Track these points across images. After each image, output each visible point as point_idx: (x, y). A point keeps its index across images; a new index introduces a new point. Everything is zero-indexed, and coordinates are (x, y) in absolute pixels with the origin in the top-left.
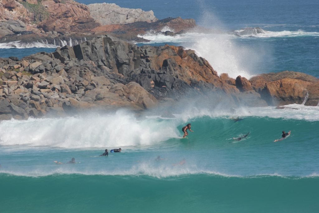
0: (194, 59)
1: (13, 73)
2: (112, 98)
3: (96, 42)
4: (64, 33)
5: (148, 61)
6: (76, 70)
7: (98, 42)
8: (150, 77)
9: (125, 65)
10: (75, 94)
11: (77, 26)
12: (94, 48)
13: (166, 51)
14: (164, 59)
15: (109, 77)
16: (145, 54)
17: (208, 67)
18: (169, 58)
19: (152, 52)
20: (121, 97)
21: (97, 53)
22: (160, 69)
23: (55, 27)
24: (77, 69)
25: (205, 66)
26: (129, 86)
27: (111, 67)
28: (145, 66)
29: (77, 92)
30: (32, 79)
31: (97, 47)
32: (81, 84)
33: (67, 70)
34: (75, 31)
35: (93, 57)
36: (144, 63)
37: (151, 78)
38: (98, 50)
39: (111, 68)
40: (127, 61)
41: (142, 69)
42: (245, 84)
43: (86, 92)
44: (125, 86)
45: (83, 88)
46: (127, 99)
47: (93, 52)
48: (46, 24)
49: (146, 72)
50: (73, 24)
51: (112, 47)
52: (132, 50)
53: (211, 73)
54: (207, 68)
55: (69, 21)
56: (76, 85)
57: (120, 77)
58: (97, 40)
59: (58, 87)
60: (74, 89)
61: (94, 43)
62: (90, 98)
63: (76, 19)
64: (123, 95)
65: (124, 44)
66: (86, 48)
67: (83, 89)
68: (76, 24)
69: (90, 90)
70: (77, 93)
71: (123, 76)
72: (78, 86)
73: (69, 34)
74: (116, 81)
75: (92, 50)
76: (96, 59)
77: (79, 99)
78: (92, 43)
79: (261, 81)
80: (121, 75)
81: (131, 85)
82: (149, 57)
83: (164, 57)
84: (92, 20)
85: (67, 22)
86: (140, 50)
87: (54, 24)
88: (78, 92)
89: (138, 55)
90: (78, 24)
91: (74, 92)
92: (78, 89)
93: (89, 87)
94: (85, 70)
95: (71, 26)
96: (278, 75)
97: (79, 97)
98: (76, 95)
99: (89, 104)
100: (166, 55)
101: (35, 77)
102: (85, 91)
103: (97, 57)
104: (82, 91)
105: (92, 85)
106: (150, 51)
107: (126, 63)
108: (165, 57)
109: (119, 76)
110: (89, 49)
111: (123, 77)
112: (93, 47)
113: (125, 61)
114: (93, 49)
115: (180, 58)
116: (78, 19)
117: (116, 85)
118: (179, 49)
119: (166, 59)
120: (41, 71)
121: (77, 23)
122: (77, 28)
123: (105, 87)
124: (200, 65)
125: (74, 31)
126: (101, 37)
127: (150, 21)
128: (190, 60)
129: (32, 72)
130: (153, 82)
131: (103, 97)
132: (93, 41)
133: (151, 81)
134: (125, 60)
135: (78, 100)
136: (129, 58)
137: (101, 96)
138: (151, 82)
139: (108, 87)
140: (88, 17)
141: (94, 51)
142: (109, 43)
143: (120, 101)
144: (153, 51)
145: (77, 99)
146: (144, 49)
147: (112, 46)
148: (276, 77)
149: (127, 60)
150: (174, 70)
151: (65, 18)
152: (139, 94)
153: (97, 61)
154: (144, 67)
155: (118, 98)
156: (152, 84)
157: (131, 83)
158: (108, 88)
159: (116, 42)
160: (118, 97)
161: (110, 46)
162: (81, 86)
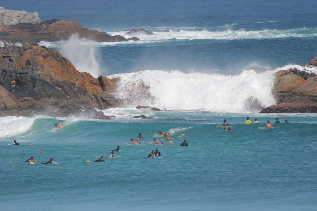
0: (56, 59)
5: (11, 61)
8: (11, 77)
13: (29, 51)
14: (26, 59)
16: (7, 54)
17: (70, 67)
18: (32, 58)
19: (14, 52)
22: (23, 69)
25: (67, 66)
28: (7, 66)
36: (7, 63)
37: (12, 77)
41: (4, 69)
42: (107, 83)
49: (7, 71)
53: (73, 72)
82: (11, 57)
86: (2, 50)
100: (28, 55)
106: (12, 51)
108: (28, 57)
115: (43, 58)
118: (41, 50)
119: (28, 59)
124: (62, 65)
127: (35, 23)
128: (52, 60)
130: (14, 82)
133: (13, 80)
138: (12, 82)
146: (6, 49)
150: (37, 70)
156: (14, 84)
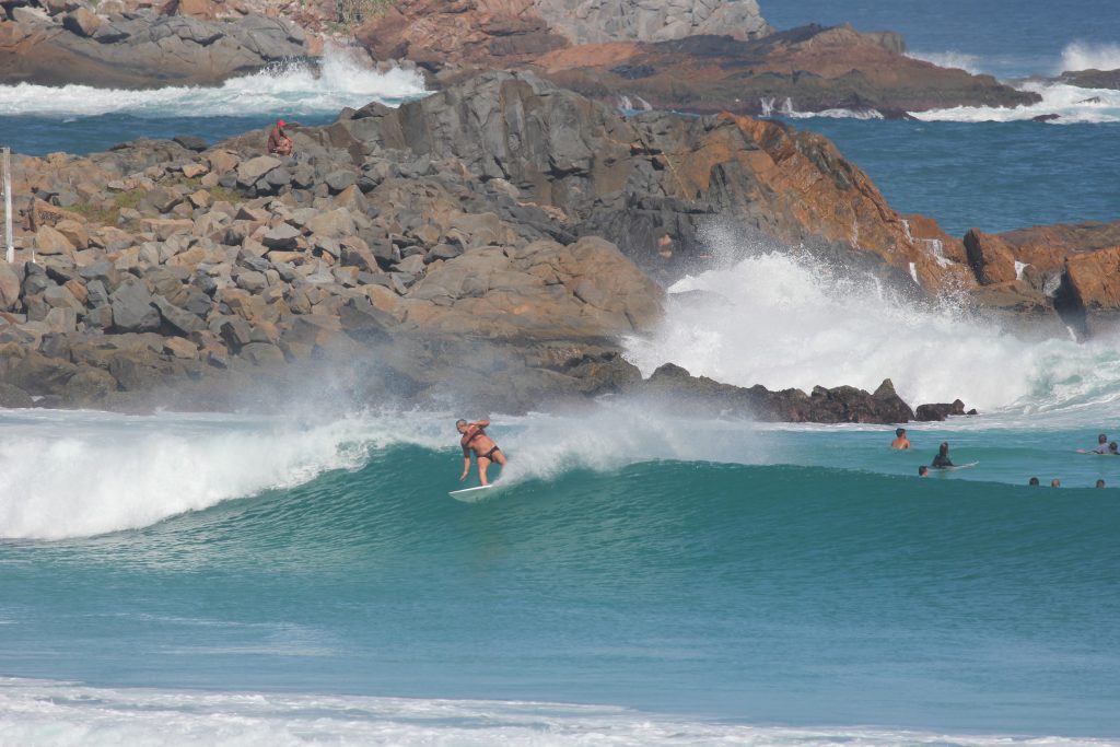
0: (817, 165)
1: (177, 191)
2: (519, 293)
3: (477, 94)
4: (439, 67)
5: (657, 166)
6: (400, 189)
7: (483, 95)
8: (658, 223)
9: (577, 180)
10: (388, 273)
11: (487, 43)
12: (470, 114)
13: (724, 133)
14: (712, 161)
15: (512, 219)
16: (646, 141)
17: (867, 196)
18: (733, 160)
19: (670, 137)
20: (548, 287)
21: (481, 134)
22: (699, 195)
23: (408, 44)
24: (403, 187)
25: (856, 192)
26: (579, 251)
27: (525, 185)
28: (646, 185)
29: (397, 266)
30: (242, 215)
31: (479, 113)
32: (415, 237)
33: (366, 189)
34: (479, 61)
35: (468, 146)
36: (643, 174)
37: (661, 225)
38: (483, 122)
39: (526, 188)
40: (583, 165)
41: (634, 194)
42: (994, 256)
43: (431, 265)
44: (565, 252)
45: (419, 253)
46: (571, 296)
47: (465, 131)
48: (380, 32)
49: (645, 203)
50: (471, 37)
51: (534, 113)
52: (601, 127)
53: (875, 214)
54: (864, 198)
55: (458, 24)
56: (394, 242)
57: (553, 219)
58: (482, 87)
59: (330, 245)
60: (386, 255)
61: (469, 98)
62: (442, 289)
63: (485, 20)
64: (556, 281)
65: (576, 105)
66: (443, 114)
67: (418, 256)
68: (484, 36)
69: (444, 259)
70: (395, 270)
71: (564, 216)
72: (402, 245)
73: (458, 72)
74: (536, 232)
75: (464, 120)
76: (477, 155)
77: (403, 290)
78: (463, 99)
79: (1052, 250)
80: (558, 211)
81: (585, 246)
82: (659, 152)
83: (715, 155)
84: (539, 26)
85: (452, 30)
86: (629, 127)
87: (406, 34)
88: (403, 265)
89: (621, 144)
90: (490, 37)
91: (386, 264)
92: (403, 256)
93: (441, 249)
94: (430, 190)
95: (465, 44)
96: (1110, 231)
97: (405, 284)
98: (394, 275)
99: (437, 308)
100: (720, 149)
101: (254, 208)
102: (426, 262)
103: (480, 146)
104: (413, 263)
105: (452, 242)
106: (662, 133)
107: (578, 170)
108: (717, 156)
109: (551, 216)
110: (453, 117)
111: (565, 220)
112: (467, 112)
113: (575, 165)
114: (467, 116)
115: (771, 162)
116: (491, 20)
117: (535, 246)
118: (767, 131)
119: (719, 161)
120: (275, 190)
121: (486, 33)
122: (486, 51)
123: (496, 253)
124: (838, 187)
125: (474, 62)
126: (496, 79)
127: (746, 36)
128: (803, 168)
129: (245, 190)
130: (668, 240)
131: (485, 286)
132: (467, 91)
133: (663, 236)
134: (577, 160)
135: (401, 295)
136: (588, 154)
137: (480, 282)
138: (661, 240)
139: (508, 252)
140: (524, 14)
141: (468, 127)
142: (522, 100)
143: (546, 300)
144: (677, 131)
145: (396, 291)
146: (644, 125)
147: (534, 108)
148: (1103, 236)
149: (583, 159)
150: (748, 201)
151: (444, 16)
152: (614, 280)
153: (478, 160)
154: (643, 187)
155: (540, 291)
156: (666, 248)
157: (588, 242)
158: (505, 254)
159: (548, 97)
160: (540, 287)
161: (525, 109)
162: (412, 244)
